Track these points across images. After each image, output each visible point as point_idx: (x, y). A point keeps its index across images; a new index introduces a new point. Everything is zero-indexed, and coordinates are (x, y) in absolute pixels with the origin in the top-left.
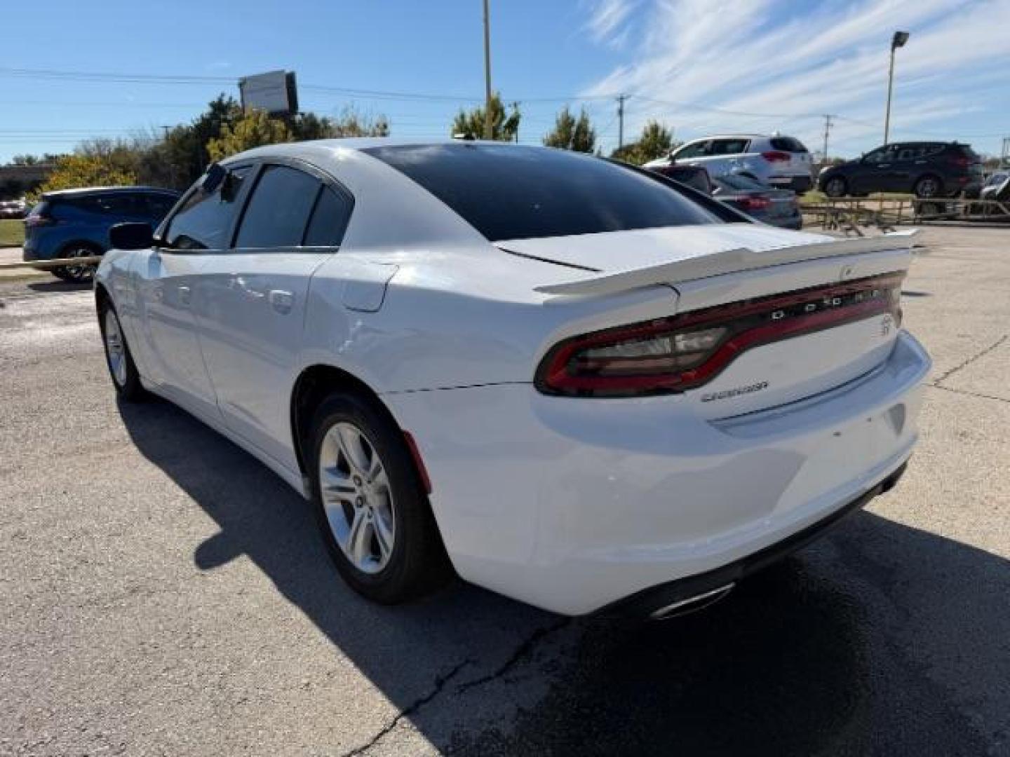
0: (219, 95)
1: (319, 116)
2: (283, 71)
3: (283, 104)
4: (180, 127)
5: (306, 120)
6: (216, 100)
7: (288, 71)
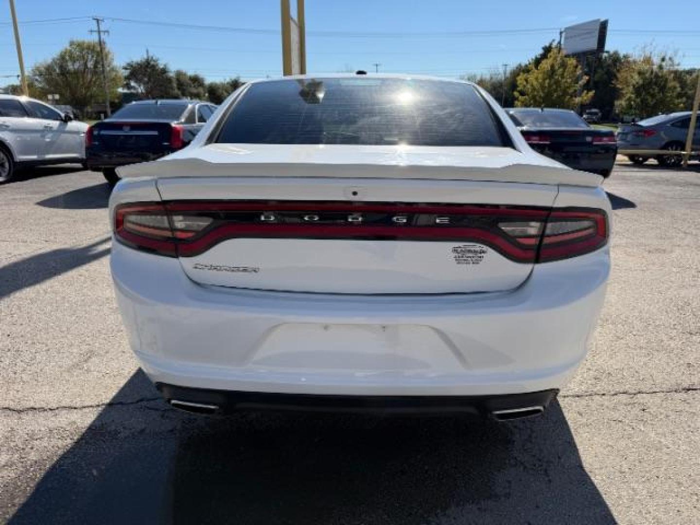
0: (550, 41)
1: (622, 53)
2: (599, 20)
3: (593, 44)
4: (520, 65)
5: (610, 56)
6: (547, 45)
7: (603, 19)
